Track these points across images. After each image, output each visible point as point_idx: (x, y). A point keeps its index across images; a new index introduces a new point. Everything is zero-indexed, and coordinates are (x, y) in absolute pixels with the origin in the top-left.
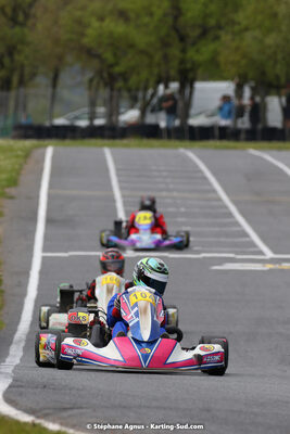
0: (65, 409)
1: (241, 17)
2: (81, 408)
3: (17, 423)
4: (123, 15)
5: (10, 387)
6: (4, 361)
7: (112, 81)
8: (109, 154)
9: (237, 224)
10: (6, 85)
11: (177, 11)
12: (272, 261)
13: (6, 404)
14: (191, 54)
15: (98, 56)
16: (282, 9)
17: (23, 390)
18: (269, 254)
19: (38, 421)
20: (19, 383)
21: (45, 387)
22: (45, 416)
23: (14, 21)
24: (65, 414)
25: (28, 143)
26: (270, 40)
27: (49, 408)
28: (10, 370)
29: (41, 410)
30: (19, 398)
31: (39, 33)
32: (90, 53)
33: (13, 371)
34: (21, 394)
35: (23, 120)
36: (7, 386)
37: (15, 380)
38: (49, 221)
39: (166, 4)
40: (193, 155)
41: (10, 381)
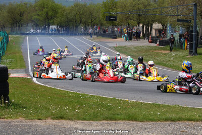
1: (57, 15)
4: (38, 15)
7: (36, 26)
8: (37, 38)
10: (19, 26)
11: (47, 14)
14: (49, 21)
15: (35, 22)
16: (64, 14)
23: (20, 16)
25: (24, 36)
26: (63, 19)
31: (25, 18)
32: (33, 21)
35: (22, 32)
39: (45, 13)
40: (51, 38)
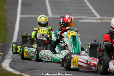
0: (31, 70)
2: (36, 69)
3: (15, 74)
5: (11, 62)
6: (8, 53)
9: (87, 6)
12: (100, 19)
13: (10, 68)
17: (15, 63)
18: (99, 17)
19: (21, 74)
20: (14, 61)
21: (23, 62)
22: (24, 72)
24: (31, 72)
27: (25, 70)
28: (10, 56)
29: (22, 70)
30: (14, 66)
33: (12, 56)
34: (15, 65)
36: (10, 62)
37: (13, 59)
38: (23, 4)
41: (11, 60)
